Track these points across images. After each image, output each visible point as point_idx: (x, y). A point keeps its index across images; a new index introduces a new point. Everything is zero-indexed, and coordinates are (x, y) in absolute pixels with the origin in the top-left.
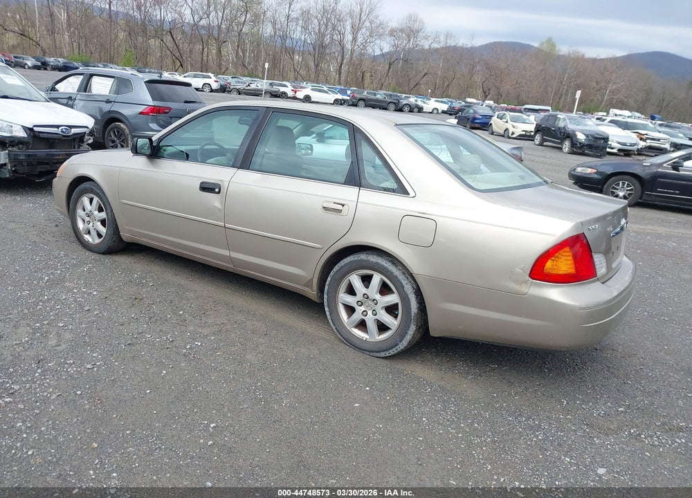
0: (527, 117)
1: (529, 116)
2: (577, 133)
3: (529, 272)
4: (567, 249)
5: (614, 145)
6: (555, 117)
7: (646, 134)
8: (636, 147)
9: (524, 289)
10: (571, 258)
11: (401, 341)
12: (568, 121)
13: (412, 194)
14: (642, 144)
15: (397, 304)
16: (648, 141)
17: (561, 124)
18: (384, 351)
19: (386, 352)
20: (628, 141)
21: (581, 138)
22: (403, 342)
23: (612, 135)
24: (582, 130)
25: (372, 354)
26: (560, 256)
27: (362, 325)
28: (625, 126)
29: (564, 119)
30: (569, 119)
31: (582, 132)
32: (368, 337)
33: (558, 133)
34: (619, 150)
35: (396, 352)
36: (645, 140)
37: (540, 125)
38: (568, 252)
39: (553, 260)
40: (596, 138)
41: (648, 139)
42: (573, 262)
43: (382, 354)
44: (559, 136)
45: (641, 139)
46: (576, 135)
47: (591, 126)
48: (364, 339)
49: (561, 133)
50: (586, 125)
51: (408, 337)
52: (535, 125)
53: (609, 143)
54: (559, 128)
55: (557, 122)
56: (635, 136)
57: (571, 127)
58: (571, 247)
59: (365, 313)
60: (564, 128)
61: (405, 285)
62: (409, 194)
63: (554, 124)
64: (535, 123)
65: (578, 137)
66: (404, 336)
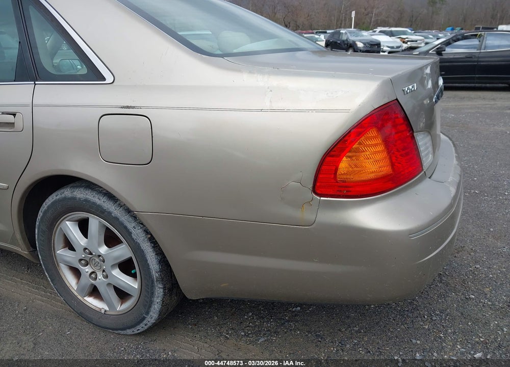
0: (318, 37)
1: (320, 36)
2: (357, 42)
3: (311, 186)
4: (373, 133)
5: (385, 49)
6: (339, 33)
7: (407, 38)
8: (401, 48)
9: (307, 215)
10: (381, 148)
11: (147, 313)
12: (348, 34)
13: (109, 79)
14: (405, 46)
15: (130, 260)
16: (409, 43)
17: (344, 38)
18: (129, 328)
19: (133, 329)
20: (395, 45)
21: (360, 46)
22: (151, 313)
23: (383, 42)
24: (360, 40)
25: (116, 332)
26: (362, 148)
27: (94, 292)
28: (391, 34)
29: (346, 33)
30: (349, 33)
31: (360, 41)
32: (107, 309)
33: (343, 44)
34: (390, 53)
35: (146, 327)
36: (406, 43)
37: (329, 41)
38: (375, 137)
39: (350, 157)
40: (371, 45)
41: (408, 41)
42: (385, 154)
43: (129, 332)
44: (344, 47)
45: (404, 42)
46: (356, 45)
47: (366, 36)
48: (103, 311)
49: (345, 44)
50: (363, 36)
51: (156, 307)
52: (325, 42)
53: (382, 47)
54: (344, 41)
55: (340, 37)
56: (398, 40)
57: (352, 38)
58: (380, 129)
59: (93, 276)
60: (347, 40)
61: (132, 230)
62: (104, 79)
63: (339, 37)
64: (325, 40)
65: (358, 46)
66: (150, 307)
